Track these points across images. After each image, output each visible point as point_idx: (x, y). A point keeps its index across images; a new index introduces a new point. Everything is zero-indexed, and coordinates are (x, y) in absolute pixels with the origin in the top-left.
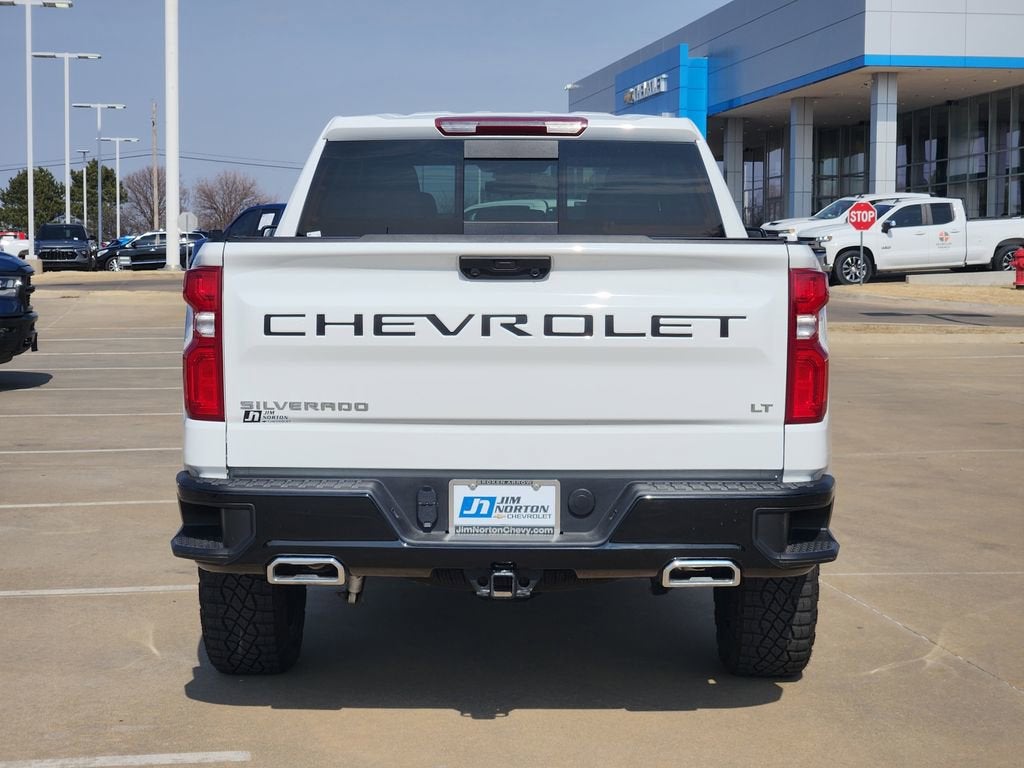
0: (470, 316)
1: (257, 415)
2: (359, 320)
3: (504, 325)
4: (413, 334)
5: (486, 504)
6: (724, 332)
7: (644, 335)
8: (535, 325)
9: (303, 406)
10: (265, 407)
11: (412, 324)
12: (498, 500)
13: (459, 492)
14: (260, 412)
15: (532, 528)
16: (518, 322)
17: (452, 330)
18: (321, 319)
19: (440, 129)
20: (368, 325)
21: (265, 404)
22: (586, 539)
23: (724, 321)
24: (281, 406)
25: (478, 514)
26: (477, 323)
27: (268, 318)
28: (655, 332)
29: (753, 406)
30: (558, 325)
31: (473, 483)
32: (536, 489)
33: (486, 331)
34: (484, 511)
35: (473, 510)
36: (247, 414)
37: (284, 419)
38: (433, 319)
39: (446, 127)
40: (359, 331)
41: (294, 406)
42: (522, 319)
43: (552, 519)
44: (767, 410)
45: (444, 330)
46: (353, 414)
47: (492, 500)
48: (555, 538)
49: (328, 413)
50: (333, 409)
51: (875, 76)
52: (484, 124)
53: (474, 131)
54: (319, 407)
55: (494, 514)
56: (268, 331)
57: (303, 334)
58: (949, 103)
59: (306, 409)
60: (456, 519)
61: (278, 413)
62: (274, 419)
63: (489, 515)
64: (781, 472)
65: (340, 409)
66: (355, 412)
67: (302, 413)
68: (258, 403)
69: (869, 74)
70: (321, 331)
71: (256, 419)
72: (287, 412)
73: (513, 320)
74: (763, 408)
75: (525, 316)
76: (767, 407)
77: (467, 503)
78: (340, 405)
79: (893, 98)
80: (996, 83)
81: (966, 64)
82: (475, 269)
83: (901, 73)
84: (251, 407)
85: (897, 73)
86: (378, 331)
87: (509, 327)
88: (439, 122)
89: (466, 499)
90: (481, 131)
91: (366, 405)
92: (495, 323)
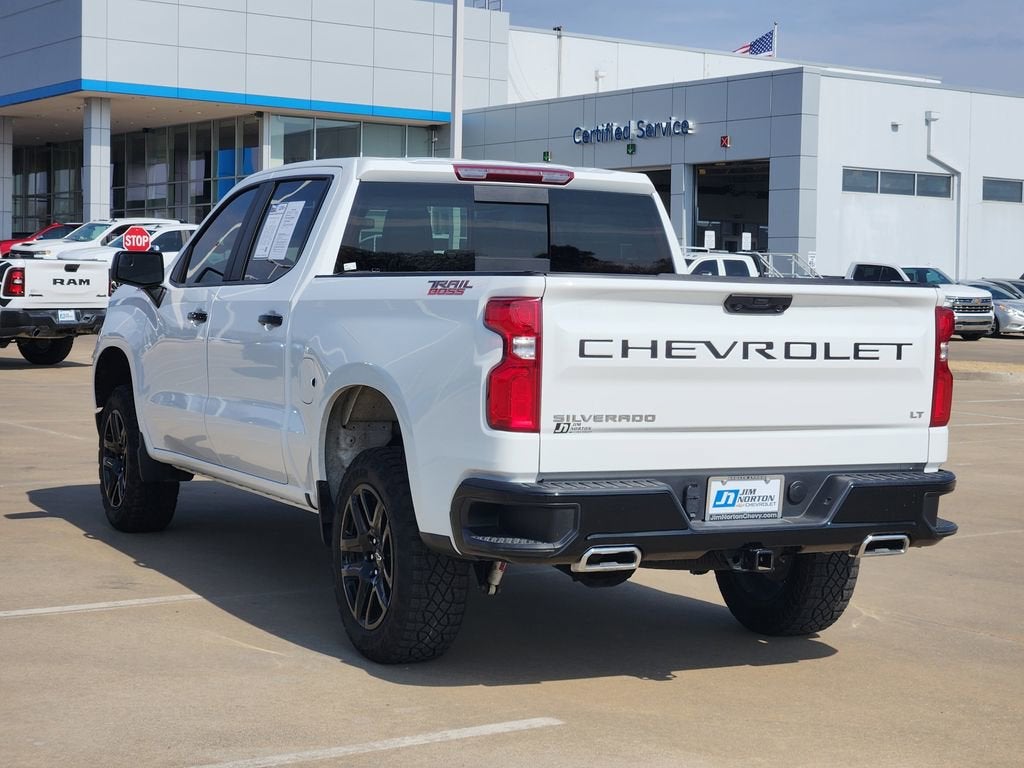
0: (735, 343)
1: (567, 426)
2: (654, 344)
3: (758, 350)
4: (694, 357)
5: (732, 495)
6: (899, 357)
7: (848, 358)
8: (778, 351)
9: (604, 419)
10: (573, 419)
11: (693, 349)
12: (741, 492)
13: (715, 486)
14: (569, 424)
15: (763, 514)
16: (767, 348)
17: (722, 355)
18: (625, 343)
19: (457, 174)
20: (662, 349)
21: (574, 417)
22: (800, 520)
23: (899, 346)
24: (587, 418)
25: (726, 505)
26: (739, 348)
27: (582, 343)
28: (856, 357)
29: (912, 413)
30: (794, 351)
31: (725, 479)
32: (767, 482)
33: (746, 356)
34: (730, 502)
35: (723, 502)
36: (558, 426)
37: (588, 430)
38: (709, 345)
39: (462, 173)
40: (654, 355)
41: (597, 419)
42: (770, 345)
43: (776, 506)
44: (920, 416)
45: (717, 355)
46: (644, 424)
47: (736, 492)
48: (779, 522)
49: (624, 424)
50: (628, 420)
51: (88, 100)
52: (492, 171)
53: (485, 177)
54: (617, 419)
55: (737, 504)
56: (582, 354)
57: (611, 357)
58: (146, 130)
59: (607, 420)
60: (711, 510)
61: (584, 424)
62: (579, 430)
63: (733, 505)
64: (924, 465)
65: (634, 420)
66: (643, 423)
67: (603, 425)
68: (568, 417)
69: (81, 98)
70: (625, 354)
71: (565, 430)
72: (591, 424)
73: (764, 346)
74: (918, 415)
75: (772, 343)
76: (920, 413)
77: (720, 494)
78: (634, 416)
79: (107, 124)
80: (200, 115)
81: (179, 94)
82: (737, 305)
83: (113, 99)
84: (563, 419)
85: (109, 99)
86: (669, 355)
87: (761, 352)
88: (456, 167)
89: (719, 492)
90: (490, 177)
91: (654, 417)
92: (752, 348)
